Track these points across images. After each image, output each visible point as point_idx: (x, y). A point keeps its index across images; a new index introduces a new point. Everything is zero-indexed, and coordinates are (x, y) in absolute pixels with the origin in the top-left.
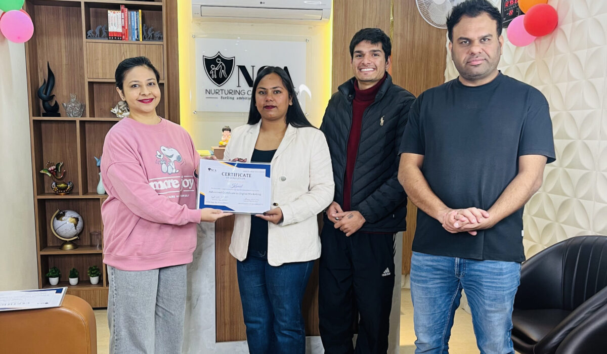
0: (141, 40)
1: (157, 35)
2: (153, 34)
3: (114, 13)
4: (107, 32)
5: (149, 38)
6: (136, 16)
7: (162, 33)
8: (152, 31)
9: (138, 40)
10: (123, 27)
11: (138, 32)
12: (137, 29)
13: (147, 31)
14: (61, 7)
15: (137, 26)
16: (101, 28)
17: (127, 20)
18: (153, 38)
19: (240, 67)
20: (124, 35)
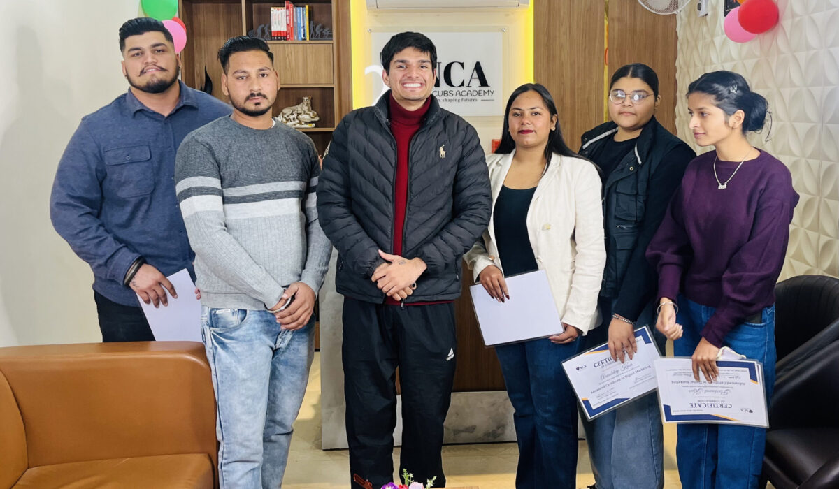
0: (308, 39)
1: (326, 32)
2: (321, 32)
3: (278, 10)
4: (270, 32)
5: (317, 37)
6: (303, 13)
7: (331, 30)
8: (320, 28)
9: (305, 39)
10: (288, 25)
11: (304, 30)
12: (303, 27)
13: (314, 28)
15: (303, 24)
16: (263, 28)
17: (291, 17)
18: (322, 37)
20: (289, 34)
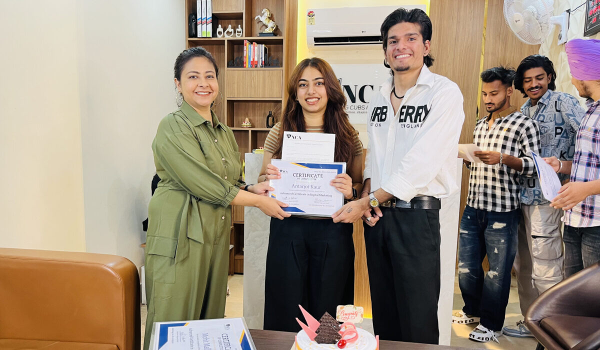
5: (270, 65)
7: (282, 61)
9: (262, 67)
14: (215, 46)
19: (345, 86)
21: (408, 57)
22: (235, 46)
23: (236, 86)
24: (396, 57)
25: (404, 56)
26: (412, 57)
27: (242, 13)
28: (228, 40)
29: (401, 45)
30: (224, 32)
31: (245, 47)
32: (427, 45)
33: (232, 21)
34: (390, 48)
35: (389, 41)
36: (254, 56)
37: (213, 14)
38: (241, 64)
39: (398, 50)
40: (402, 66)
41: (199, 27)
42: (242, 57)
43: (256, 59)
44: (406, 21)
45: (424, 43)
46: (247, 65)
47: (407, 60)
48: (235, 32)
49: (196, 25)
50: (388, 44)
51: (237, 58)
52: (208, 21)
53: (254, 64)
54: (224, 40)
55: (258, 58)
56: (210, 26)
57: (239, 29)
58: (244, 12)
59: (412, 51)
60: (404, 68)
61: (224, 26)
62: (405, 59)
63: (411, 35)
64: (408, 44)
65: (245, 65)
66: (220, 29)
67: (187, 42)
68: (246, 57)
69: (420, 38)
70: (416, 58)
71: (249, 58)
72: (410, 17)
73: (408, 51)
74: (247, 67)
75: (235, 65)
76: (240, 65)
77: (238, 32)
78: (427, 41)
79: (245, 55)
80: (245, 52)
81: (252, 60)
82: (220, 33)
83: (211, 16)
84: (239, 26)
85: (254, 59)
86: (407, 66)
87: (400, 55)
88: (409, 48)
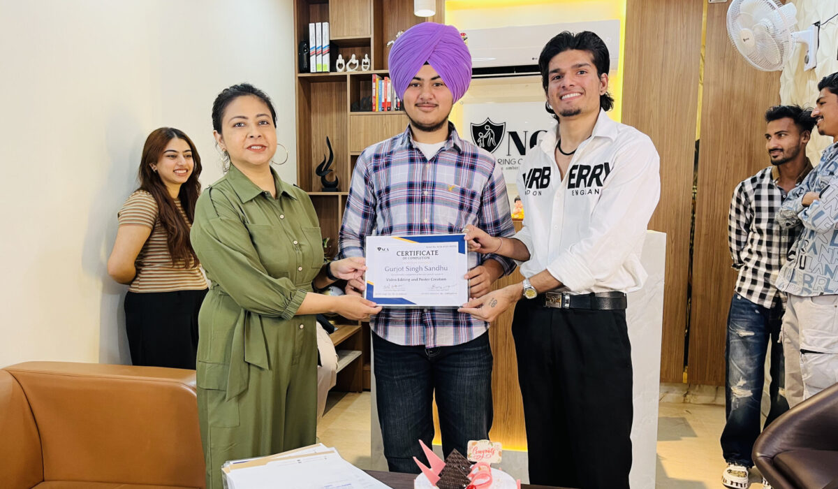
14: (334, 83)
19: (510, 133)
21: (578, 97)
22: (361, 82)
23: (362, 135)
24: (561, 98)
25: (572, 95)
26: (583, 96)
27: (370, 39)
28: (351, 76)
29: (567, 81)
30: (346, 64)
31: (374, 84)
32: (604, 80)
33: (357, 49)
34: (553, 85)
35: (551, 76)
36: (386, 96)
37: (331, 41)
38: (368, 107)
39: (564, 87)
40: (571, 108)
41: (312, 59)
42: (371, 96)
43: (389, 100)
44: (572, 48)
45: (600, 77)
46: (377, 108)
47: (576, 100)
48: (360, 63)
49: (309, 56)
50: (550, 80)
51: (364, 98)
52: (324, 50)
53: (386, 107)
54: (346, 76)
55: (392, 98)
56: (327, 57)
57: (366, 60)
58: (372, 37)
59: (583, 88)
60: (573, 112)
61: (345, 55)
62: (573, 99)
63: (580, 66)
64: (577, 79)
65: (374, 107)
66: (340, 60)
67: (297, 78)
68: (375, 97)
69: (593, 71)
70: (590, 98)
71: (380, 99)
72: (577, 43)
73: (578, 89)
74: (377, 110)
75: (361, 108)
76: (368, 109)
77: (364, 64)
78: (604, 75)
79: (374, 95)
80: (374, 91)
81: (383, 101)
82: (340, 65)
83: (328, 43)
84: (366, 56)
85: (386, 100)
86: (577, 108)
87: (566, 94)
88: (578, 84)
